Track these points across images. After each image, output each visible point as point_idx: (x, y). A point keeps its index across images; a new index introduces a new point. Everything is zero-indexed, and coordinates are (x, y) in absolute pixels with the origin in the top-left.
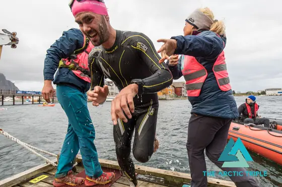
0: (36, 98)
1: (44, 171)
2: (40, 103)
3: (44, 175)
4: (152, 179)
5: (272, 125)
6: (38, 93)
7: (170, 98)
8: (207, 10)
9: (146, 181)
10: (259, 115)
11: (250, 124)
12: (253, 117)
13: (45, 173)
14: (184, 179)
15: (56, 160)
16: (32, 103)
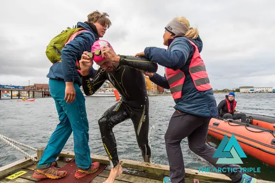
0: (15, 93)
1: (22, 167)
2: (19, 98)
3: (22, 171)
4: (134, 172)
5: (248, 120)
6: (18, 87)
7: (152, 95)
8: (184, 20)
9: (128, 174)
10: (236, 110)
11: (228, 120)
12: (232, 113)
13: (24, 169)
14: (165, 170)
15: (36, 155)
16: (10, 97)
